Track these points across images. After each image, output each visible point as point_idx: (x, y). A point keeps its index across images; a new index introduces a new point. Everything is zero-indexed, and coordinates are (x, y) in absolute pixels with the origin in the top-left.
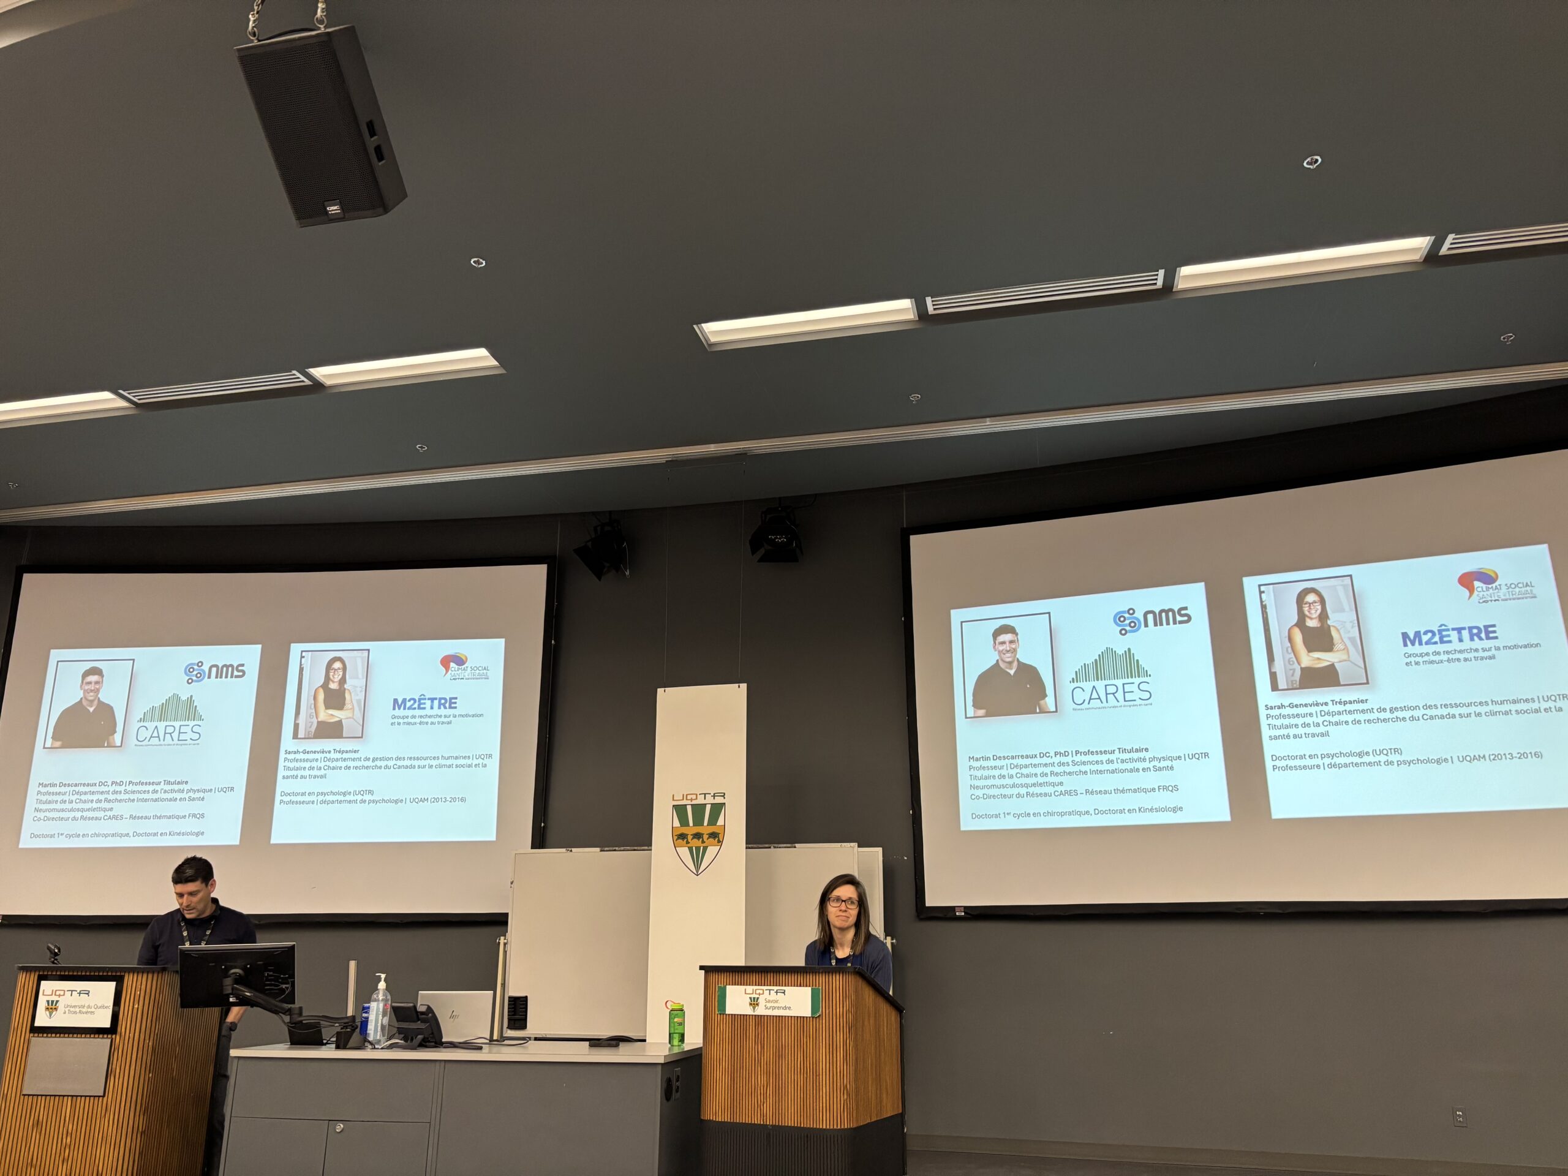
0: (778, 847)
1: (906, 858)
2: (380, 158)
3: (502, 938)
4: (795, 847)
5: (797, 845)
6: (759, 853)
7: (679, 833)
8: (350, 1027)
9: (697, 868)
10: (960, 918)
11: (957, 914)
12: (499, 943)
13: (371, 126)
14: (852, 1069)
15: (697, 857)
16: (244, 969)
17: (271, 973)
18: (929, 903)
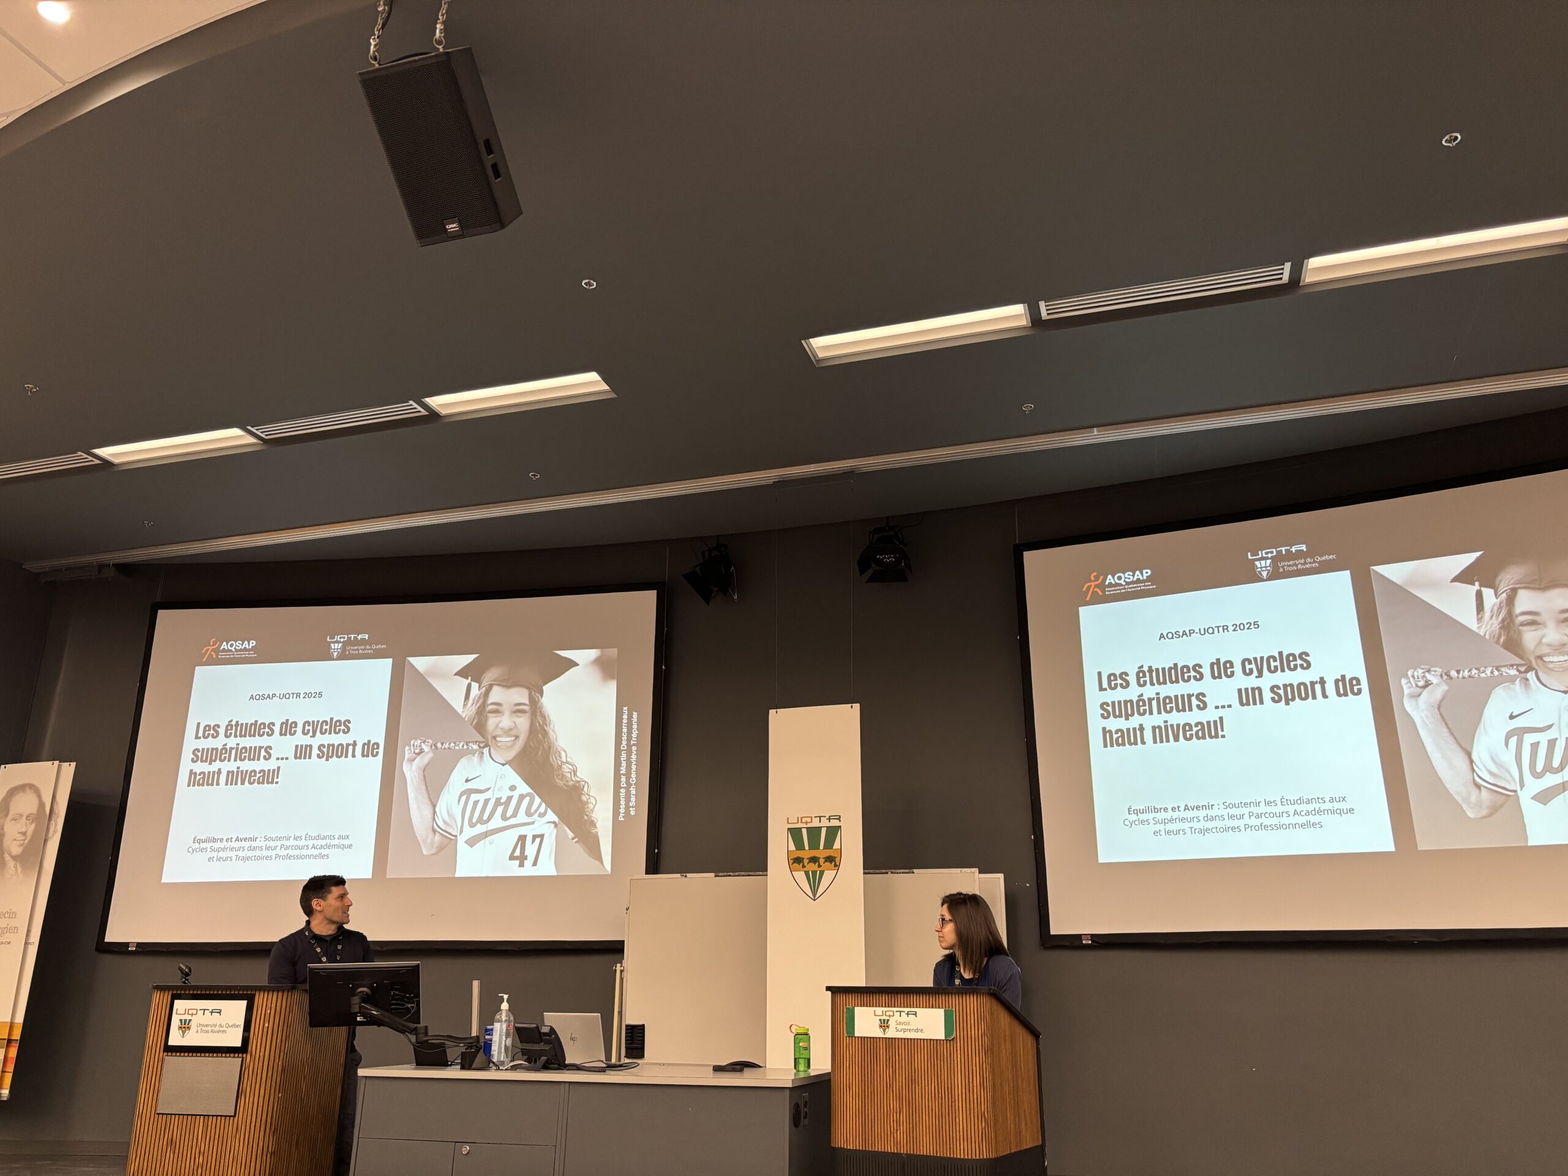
0: (895, 873)
1: (1028, 885)
2: (497, 175)
3: (618, 965)
4: (913, 873)
5: (915, 871)
6: (877, 878)
7: (795, 856)
8: (475, 1048)
9: (814, 894)
10: (1087, 947)
11: (1084, 942)
12: (616, 970)
13: (487, 143)
14: (990, 1095)
15: (814, 882)
16: (371, 987)
17: (397, 992)
18: (1054, 931)
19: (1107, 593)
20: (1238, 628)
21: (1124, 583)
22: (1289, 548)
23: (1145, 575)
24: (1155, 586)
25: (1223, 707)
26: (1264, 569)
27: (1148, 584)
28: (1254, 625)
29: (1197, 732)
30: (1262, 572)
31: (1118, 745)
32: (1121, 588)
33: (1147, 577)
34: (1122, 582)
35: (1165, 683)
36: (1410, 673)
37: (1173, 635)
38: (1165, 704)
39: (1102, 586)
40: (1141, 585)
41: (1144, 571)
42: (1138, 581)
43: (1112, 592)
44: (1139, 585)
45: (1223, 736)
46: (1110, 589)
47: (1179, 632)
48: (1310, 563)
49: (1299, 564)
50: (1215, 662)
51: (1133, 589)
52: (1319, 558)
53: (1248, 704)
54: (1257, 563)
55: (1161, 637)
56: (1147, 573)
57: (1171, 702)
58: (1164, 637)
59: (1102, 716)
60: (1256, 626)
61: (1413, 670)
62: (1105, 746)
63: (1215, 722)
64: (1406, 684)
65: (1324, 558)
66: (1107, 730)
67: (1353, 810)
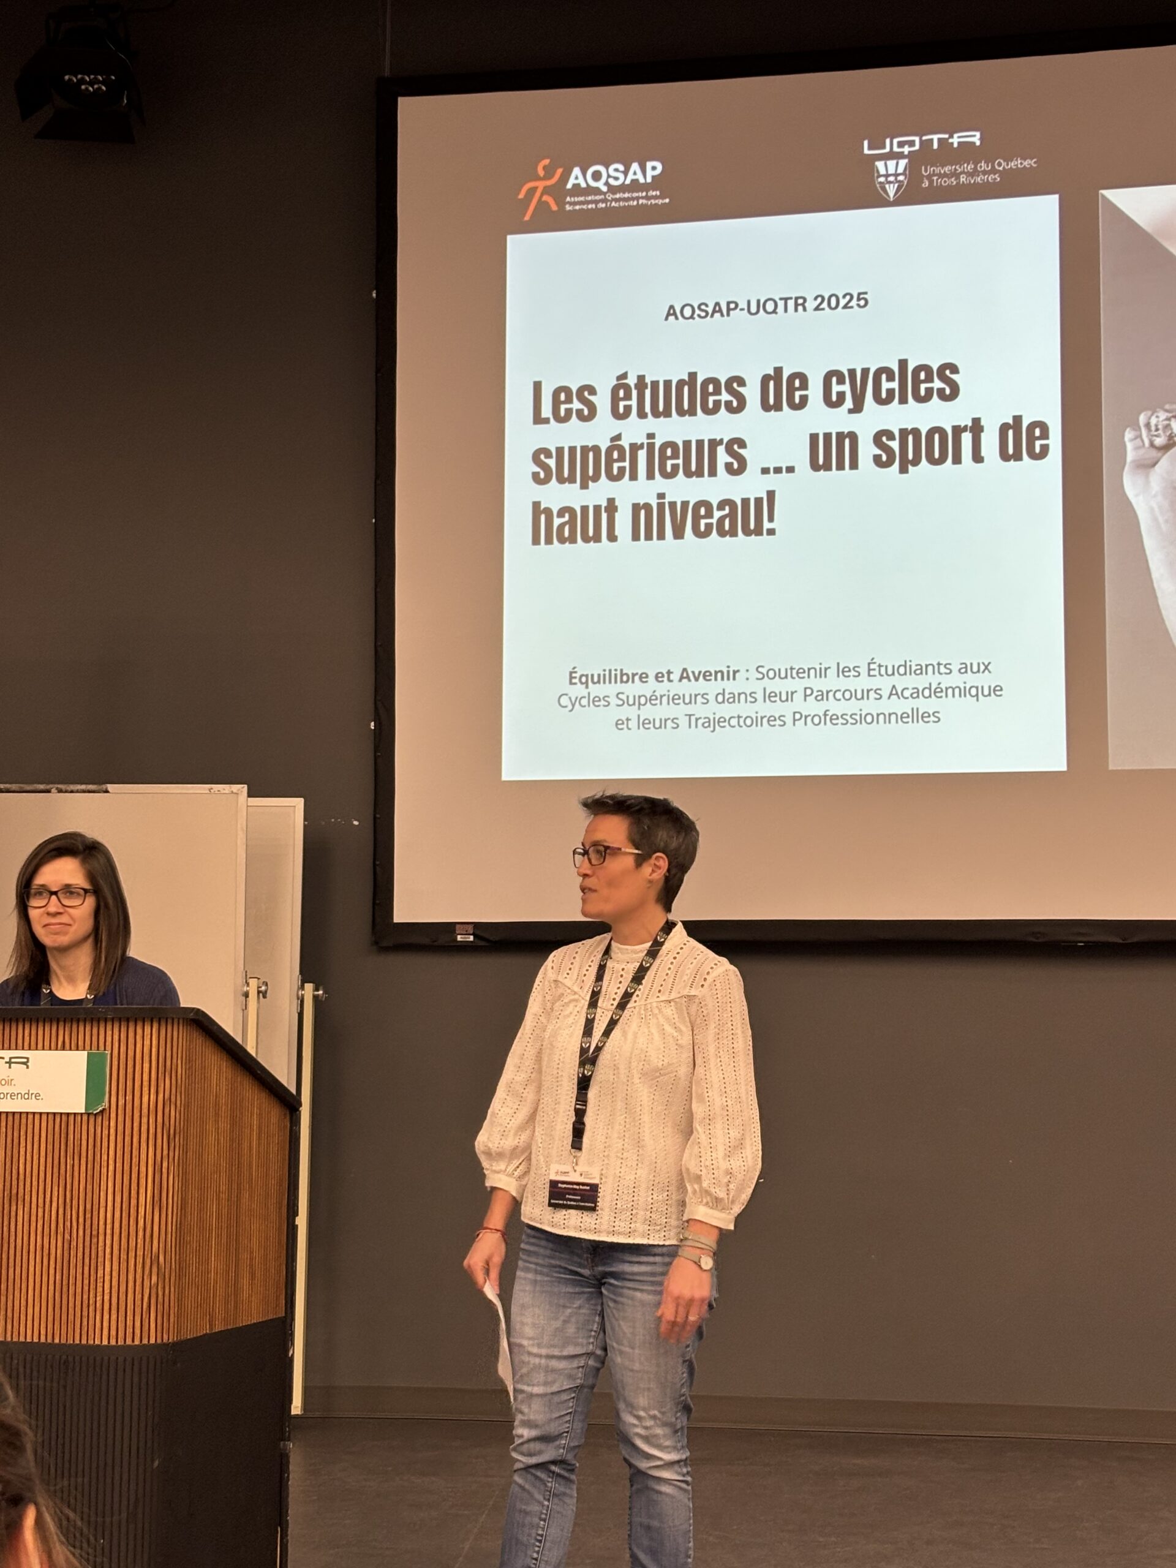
1: (356, 823)
4: (107, 791)
5: (110, 787)
10: (465, 948)
11: (459, 938)
14: (173, 1221)
18: (400, 916)
19: (568, 208)
20: (825, 305)
21: (604, 189)
22: (946, 136)
23: (650, 174)
24: (667, 201)
25: (778, 470)
26: (891, 179)
27: (654, 193)
28: (859, 299)
29: (721, 520)
30: (887, 186)
31: (562, 540)
32: (598, 197)
33: (653, 177)
34: (601, 185)
35: (667, 413)
36: (1142, 419)
37: (693, 311)
38: (663, 459)
39: (559, 191)
40: (640, 194)
41: (649, 165)
42: (635, 186)
43: (577, 207)
44: (635, 195)
45: (771, 532)
46: (576, 199)
47: (707, 305)
48: (985, 173)
49: (963, 172)
50: (772, 373)
51: (622, 204)
52: (1004, 164)
53: (827, 467)
54: (880, 165)
55: (668, 314)
56: (654, 168)
57: (675, 456)
58: (675, 314)
59: (535, 477)
60: (862, 303)
61: (1149, 413)
62: (536, 541)
63: (759, 501)
64: (1131, 440)
65: (1012, 164)
66: (542, 507)
67: (1001, 690)
